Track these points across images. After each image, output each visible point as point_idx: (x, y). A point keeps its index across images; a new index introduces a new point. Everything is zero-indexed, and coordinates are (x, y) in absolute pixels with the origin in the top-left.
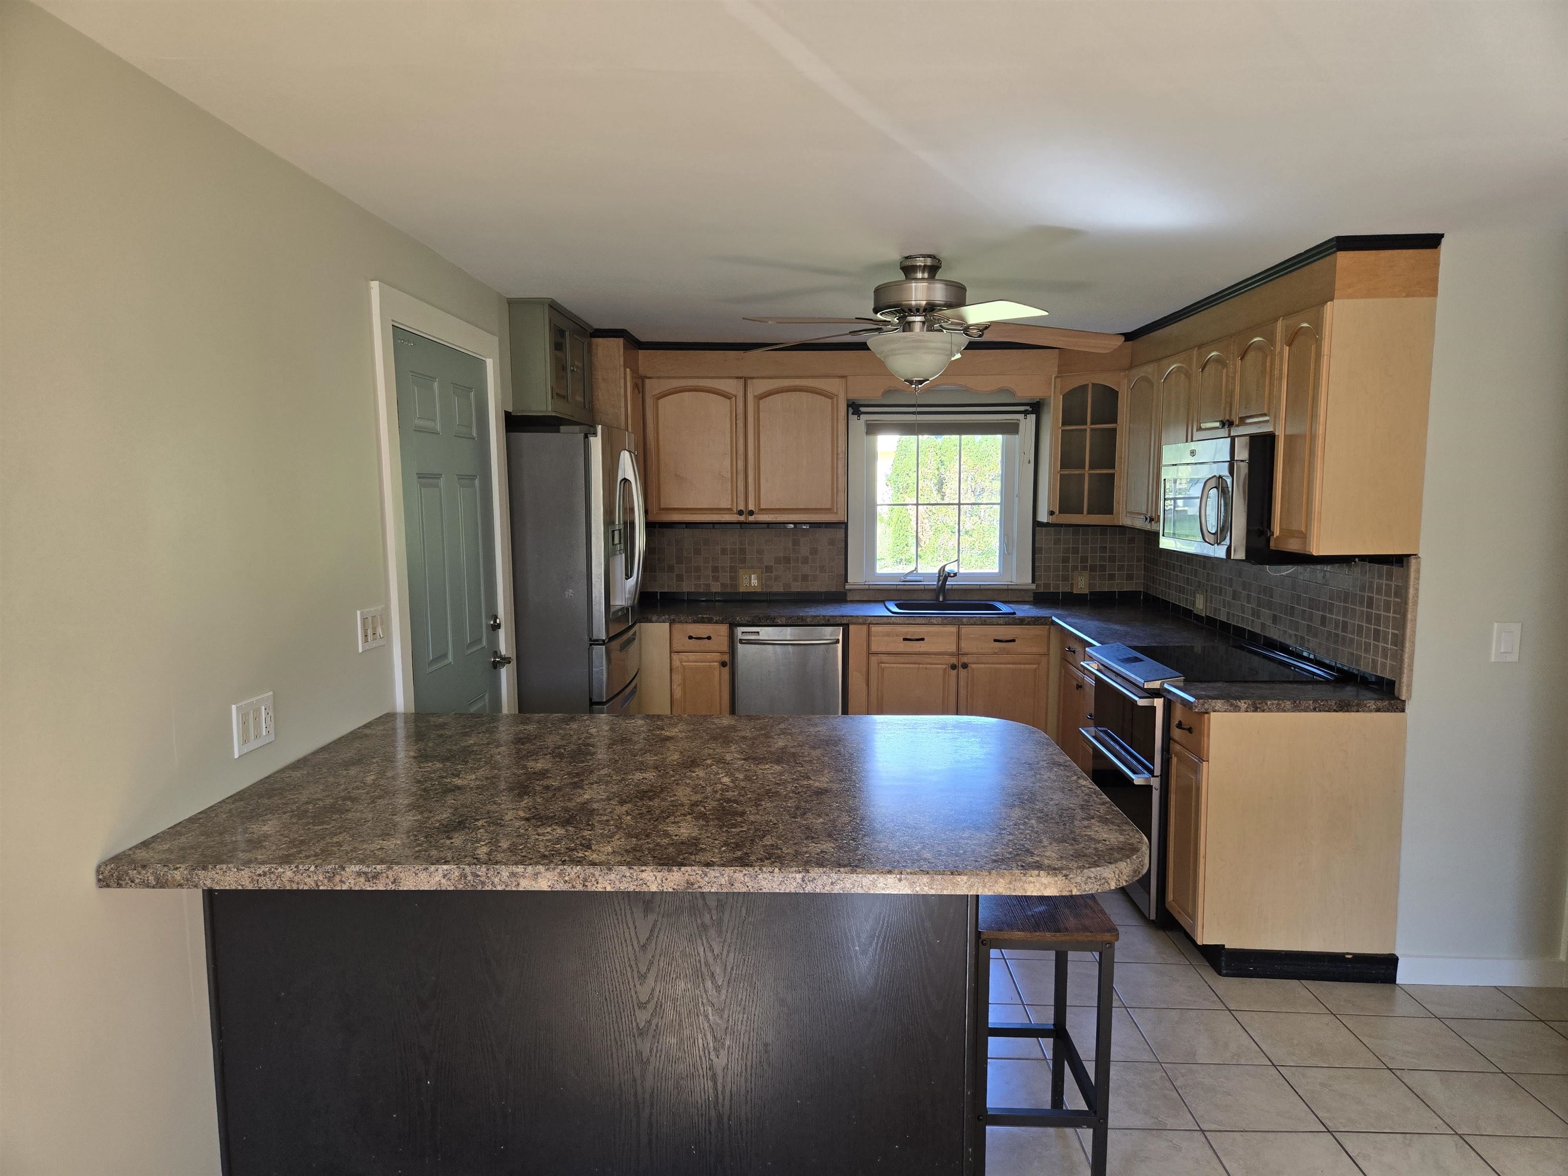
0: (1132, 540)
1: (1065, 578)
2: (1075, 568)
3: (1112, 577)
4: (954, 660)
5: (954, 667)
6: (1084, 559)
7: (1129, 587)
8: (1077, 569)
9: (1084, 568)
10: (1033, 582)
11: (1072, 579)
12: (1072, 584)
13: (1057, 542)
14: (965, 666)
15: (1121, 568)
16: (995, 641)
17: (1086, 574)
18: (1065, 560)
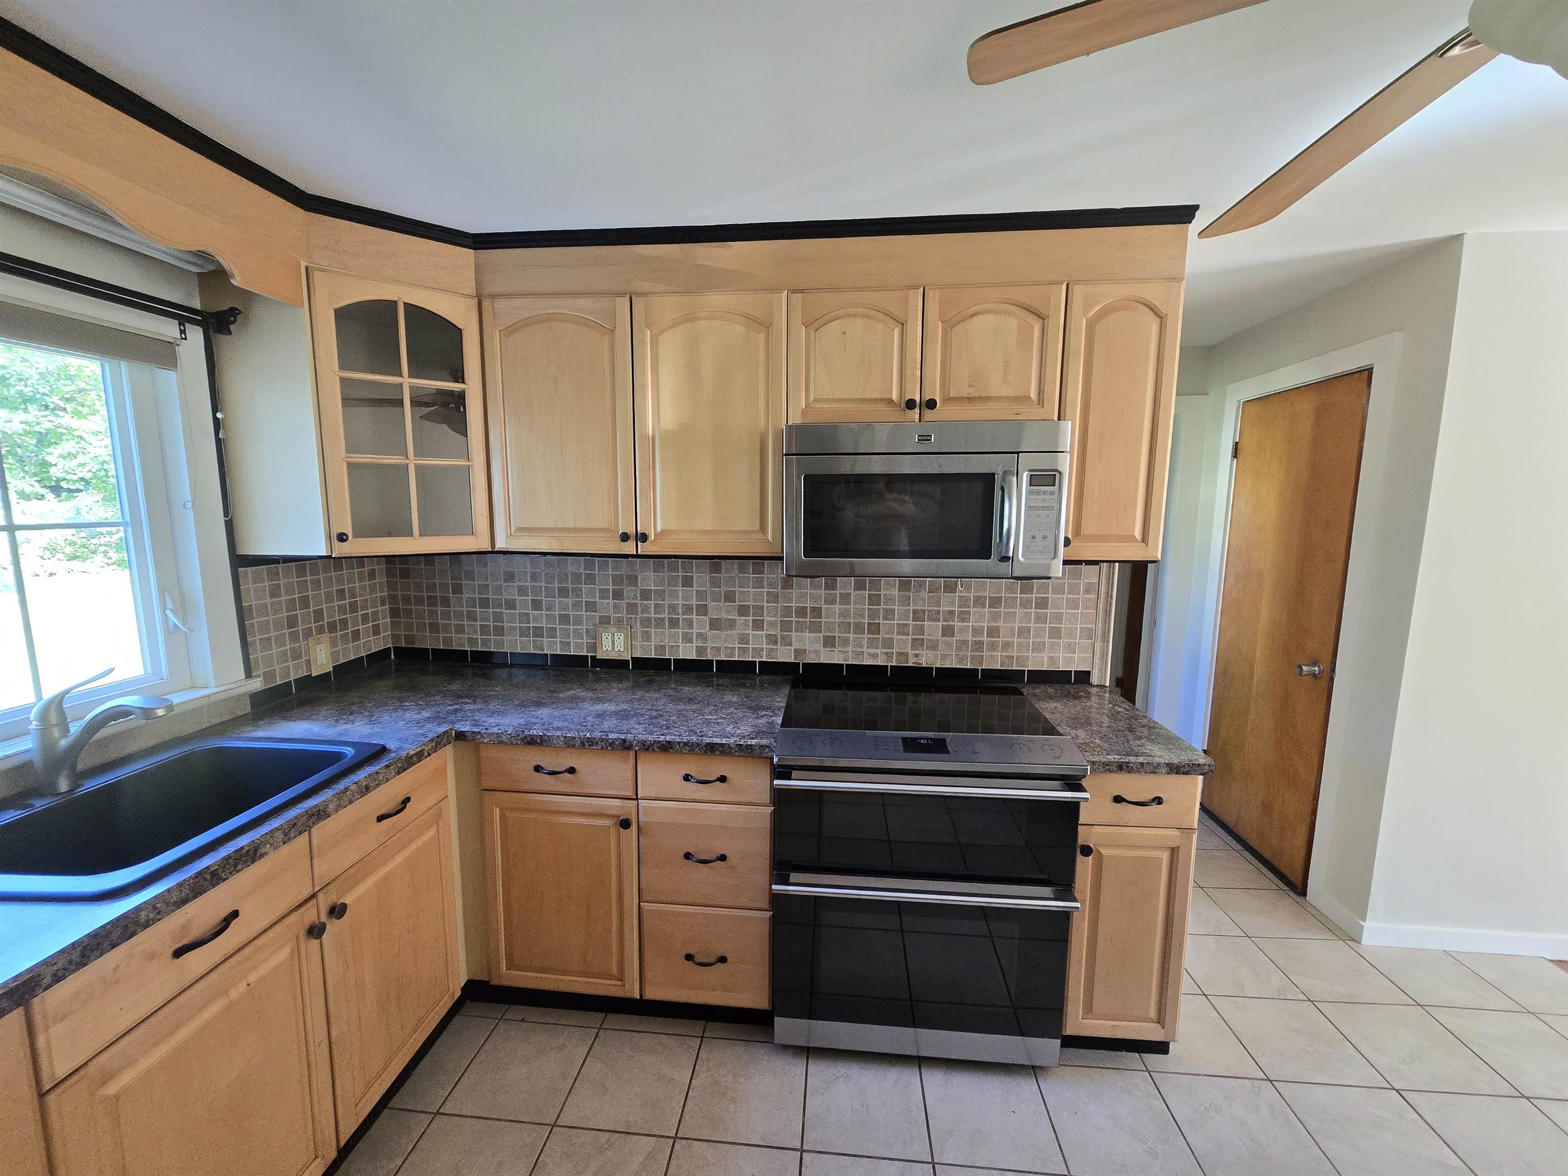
0: (372, 575)
1: (297, 655)
2: (308, 633)
3: (356, 635)
4: (309, 915)
5: (316, 931)
6: (318, 615)
7: (376, 644)
8: (311, 635)
9: (320, 631)
10: (249, 674)
11: (307, 653)
12: (308, 663)
13: (275, 593)
14: (337, 911)
15: (365, 619)
16: (381, 818)
17: (326, 637)
18: (292, 622)
